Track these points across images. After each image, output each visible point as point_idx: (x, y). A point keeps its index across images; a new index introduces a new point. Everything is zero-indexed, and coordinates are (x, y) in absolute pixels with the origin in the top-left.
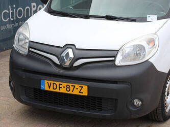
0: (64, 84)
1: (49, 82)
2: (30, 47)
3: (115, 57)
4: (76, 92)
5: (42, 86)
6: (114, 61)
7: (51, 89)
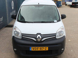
0: (39, 48)
1: (33, 48)
2: (22, 36)
3: (55, 36)
4: (44, 50)
5: (30, 49)
6: (55, 37)
7: (34, 50)
